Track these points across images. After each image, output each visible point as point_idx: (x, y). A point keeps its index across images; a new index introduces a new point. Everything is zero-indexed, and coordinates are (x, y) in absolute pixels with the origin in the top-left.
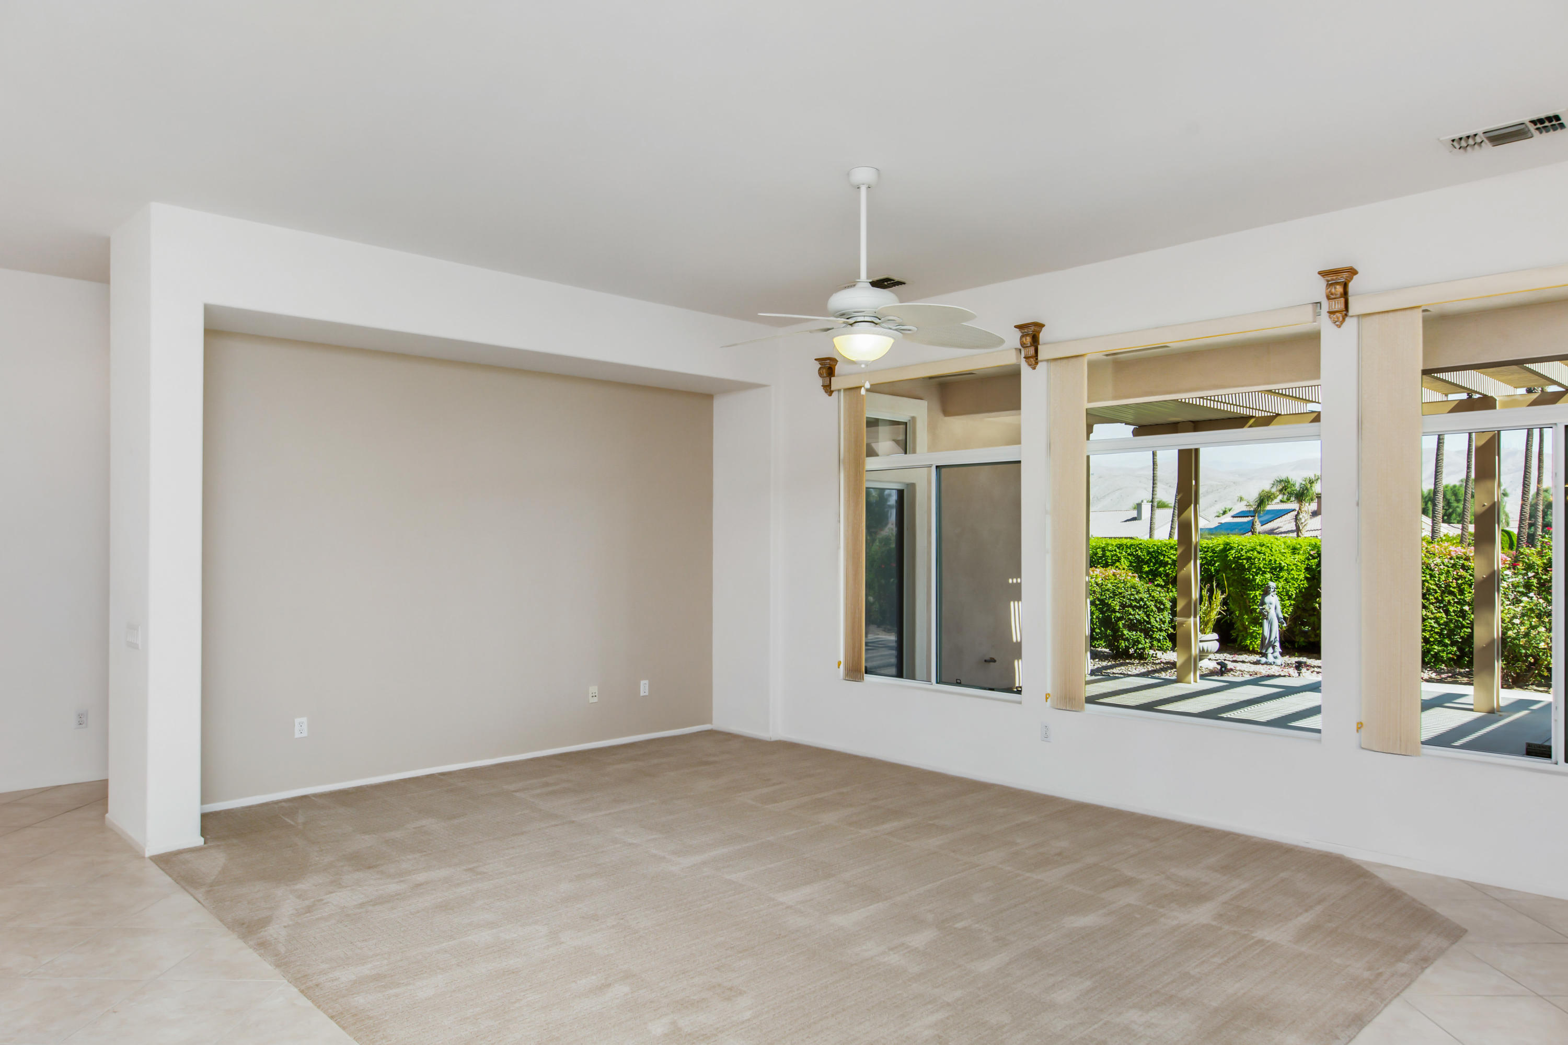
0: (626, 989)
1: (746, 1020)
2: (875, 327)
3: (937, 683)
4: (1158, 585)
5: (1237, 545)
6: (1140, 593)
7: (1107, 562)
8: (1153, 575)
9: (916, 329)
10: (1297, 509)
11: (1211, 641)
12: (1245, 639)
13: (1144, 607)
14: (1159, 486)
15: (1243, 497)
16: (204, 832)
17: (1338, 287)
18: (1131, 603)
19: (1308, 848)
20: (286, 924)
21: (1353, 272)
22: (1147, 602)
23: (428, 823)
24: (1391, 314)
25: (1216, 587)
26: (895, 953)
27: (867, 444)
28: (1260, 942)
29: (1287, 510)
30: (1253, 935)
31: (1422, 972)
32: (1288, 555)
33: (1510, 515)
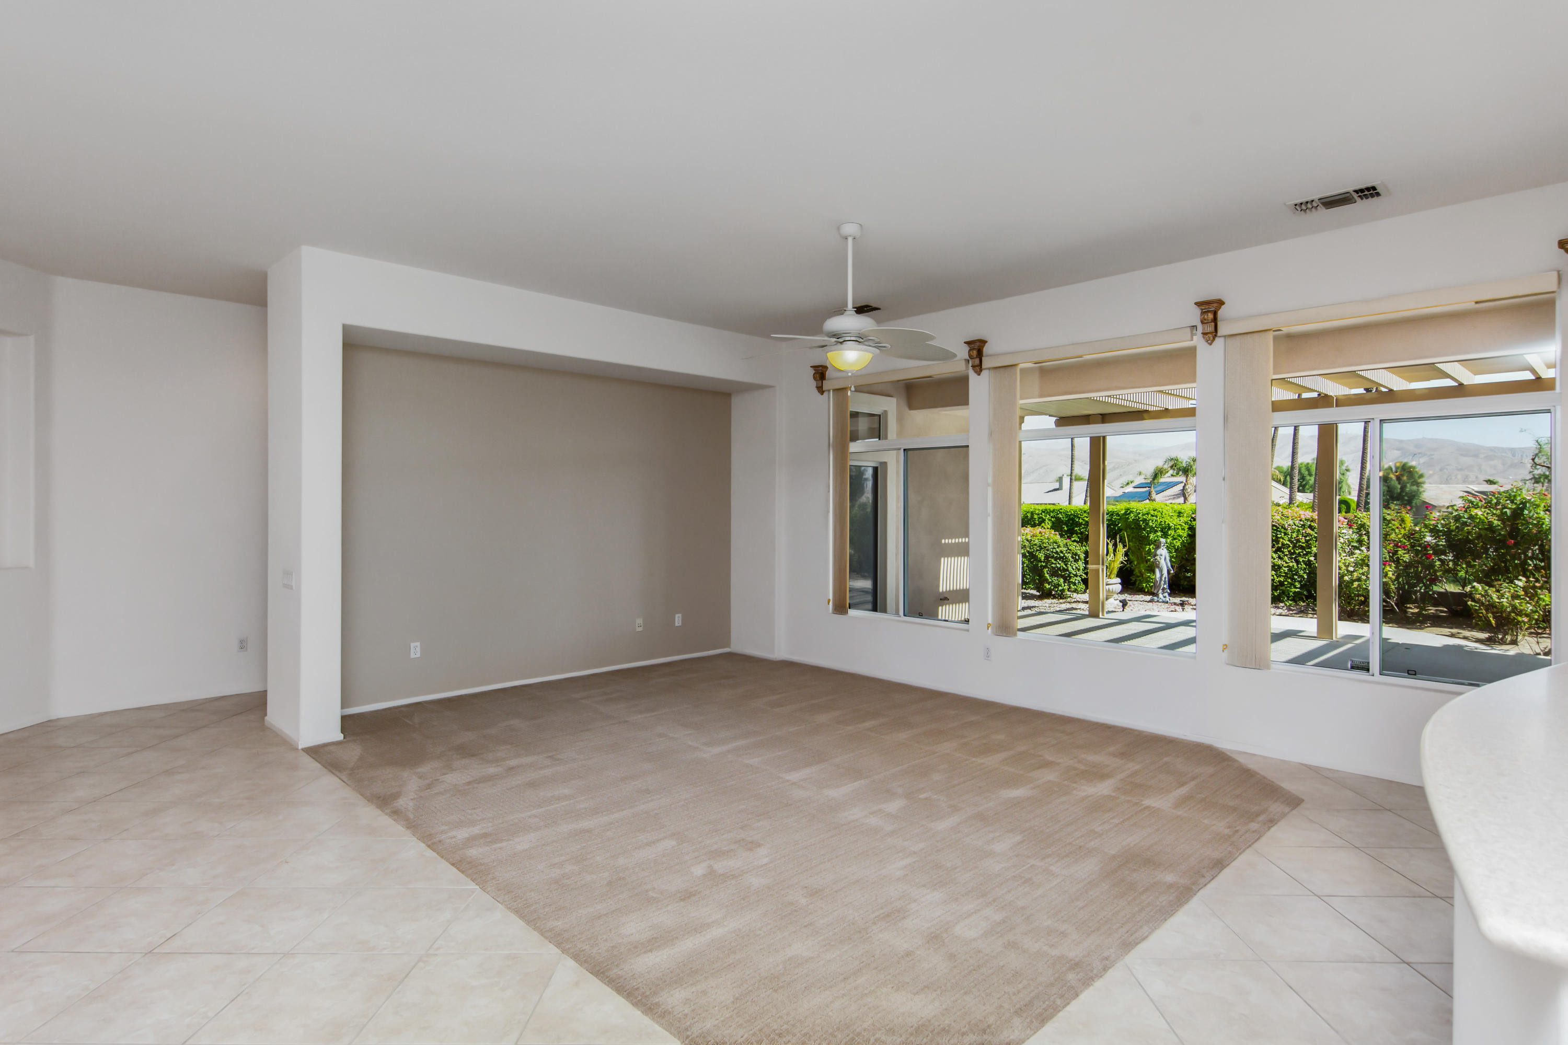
0: (674, 843)
1: (764, 865)
2: (859, 345)
3: (904, 615)
4: (1074, 541)
5: (1136, 510)
6: (1061, 547)
7: (1035, 523)
8: (1070, 533)
9: (890, 346)
10: (1184, 481)
11: (1115, 584)
12: (1141, 582)
13: (1064, 559)
14: (1076, 463)
15: (1142, 471)
16: (343, 730)
17: (1209, 314)
18: (1053, 555)
19: (1185, 740)
20: (412, 797)
21: (1221, 303)
22: (1066, 554)
23: (516, 723)
24: (1249, 336)
25: (1119, 542)
26: (874, 817)
27: (850, 431)
28: (1147, 808)
29: (1177, 482)
30: (1143, 803)
31: (1269, 830)
32: (1175, 517)
33: (1352, 486)
